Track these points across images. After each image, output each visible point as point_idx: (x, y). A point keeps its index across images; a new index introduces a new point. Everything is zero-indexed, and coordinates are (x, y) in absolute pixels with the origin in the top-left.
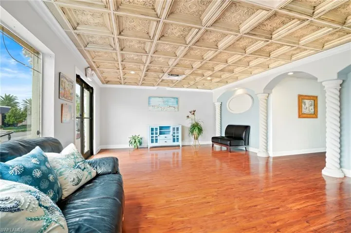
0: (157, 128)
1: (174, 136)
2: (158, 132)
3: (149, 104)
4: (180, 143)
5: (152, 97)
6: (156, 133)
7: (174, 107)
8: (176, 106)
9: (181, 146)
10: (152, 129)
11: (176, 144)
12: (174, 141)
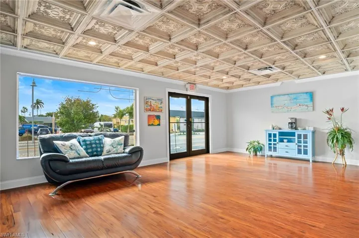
0: (276, 134)
1: (300, 146)
2: (277, 138)
3: (272, 104)
4: (309, 156)
5: (275, 96)
6: (275, 140)
7: (307, 106)
8: (310, 104)
9: (311, 161)
10: (270, 135)
11: (302, 156)
12: (299, 152)
